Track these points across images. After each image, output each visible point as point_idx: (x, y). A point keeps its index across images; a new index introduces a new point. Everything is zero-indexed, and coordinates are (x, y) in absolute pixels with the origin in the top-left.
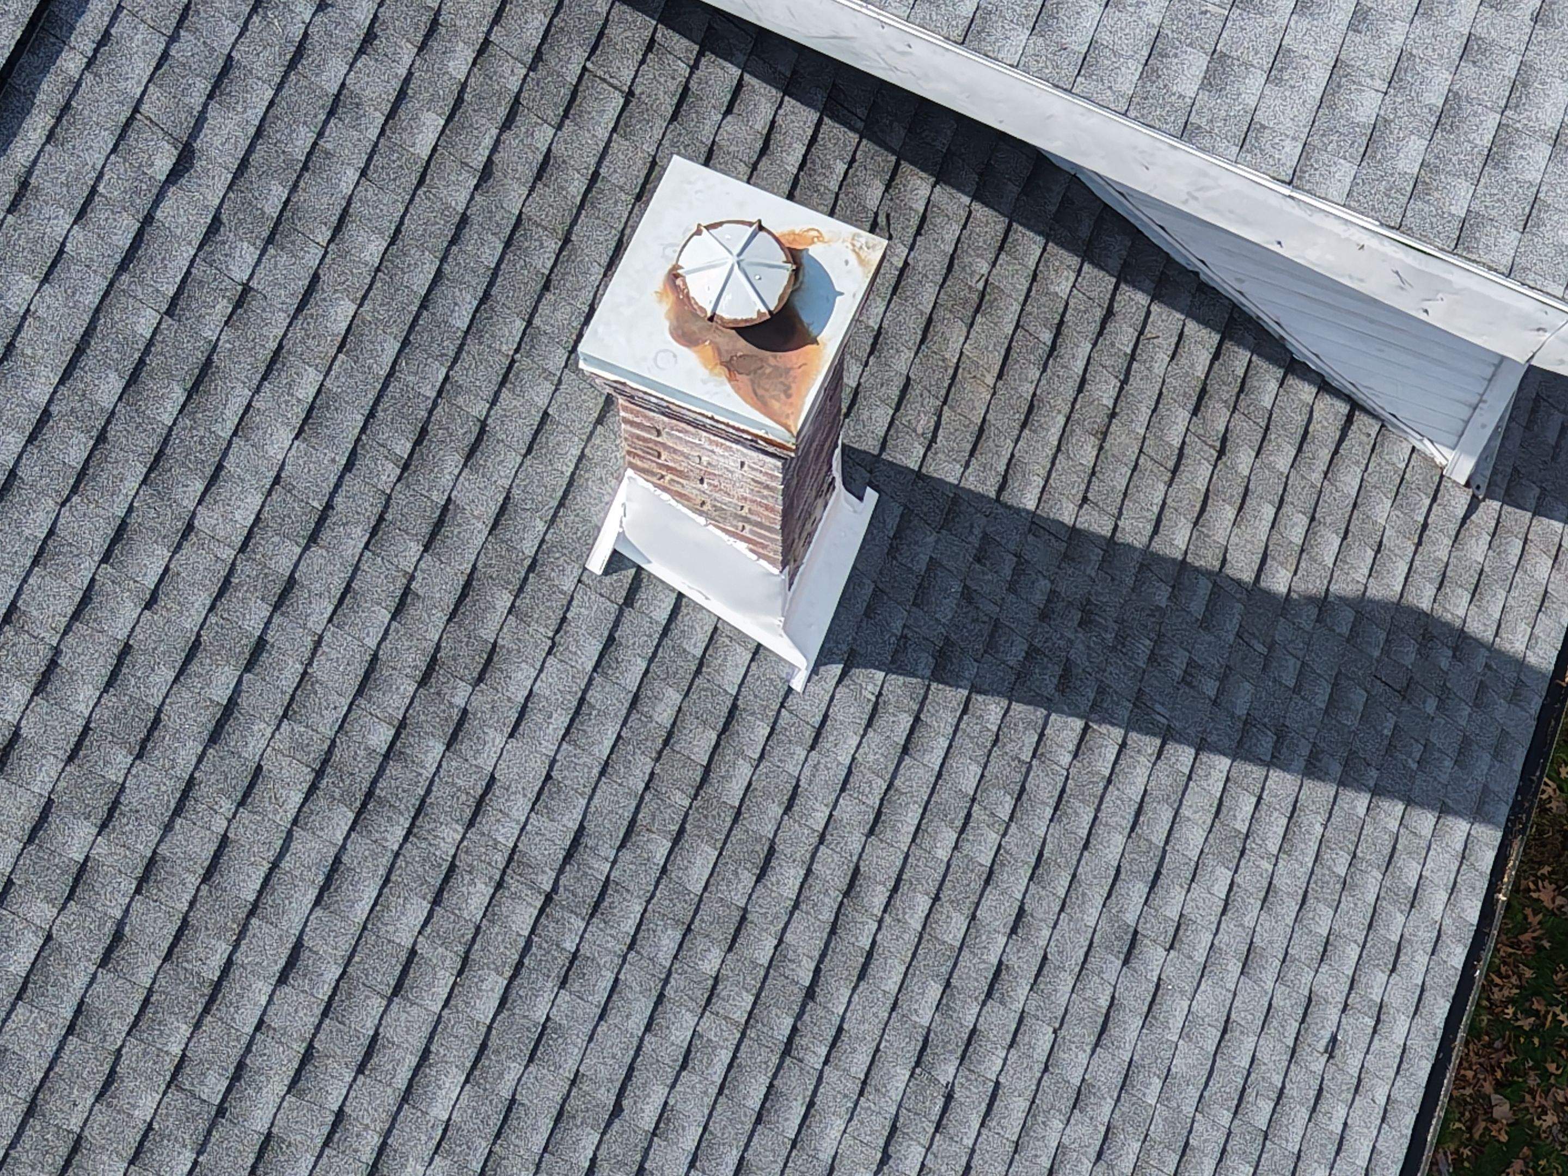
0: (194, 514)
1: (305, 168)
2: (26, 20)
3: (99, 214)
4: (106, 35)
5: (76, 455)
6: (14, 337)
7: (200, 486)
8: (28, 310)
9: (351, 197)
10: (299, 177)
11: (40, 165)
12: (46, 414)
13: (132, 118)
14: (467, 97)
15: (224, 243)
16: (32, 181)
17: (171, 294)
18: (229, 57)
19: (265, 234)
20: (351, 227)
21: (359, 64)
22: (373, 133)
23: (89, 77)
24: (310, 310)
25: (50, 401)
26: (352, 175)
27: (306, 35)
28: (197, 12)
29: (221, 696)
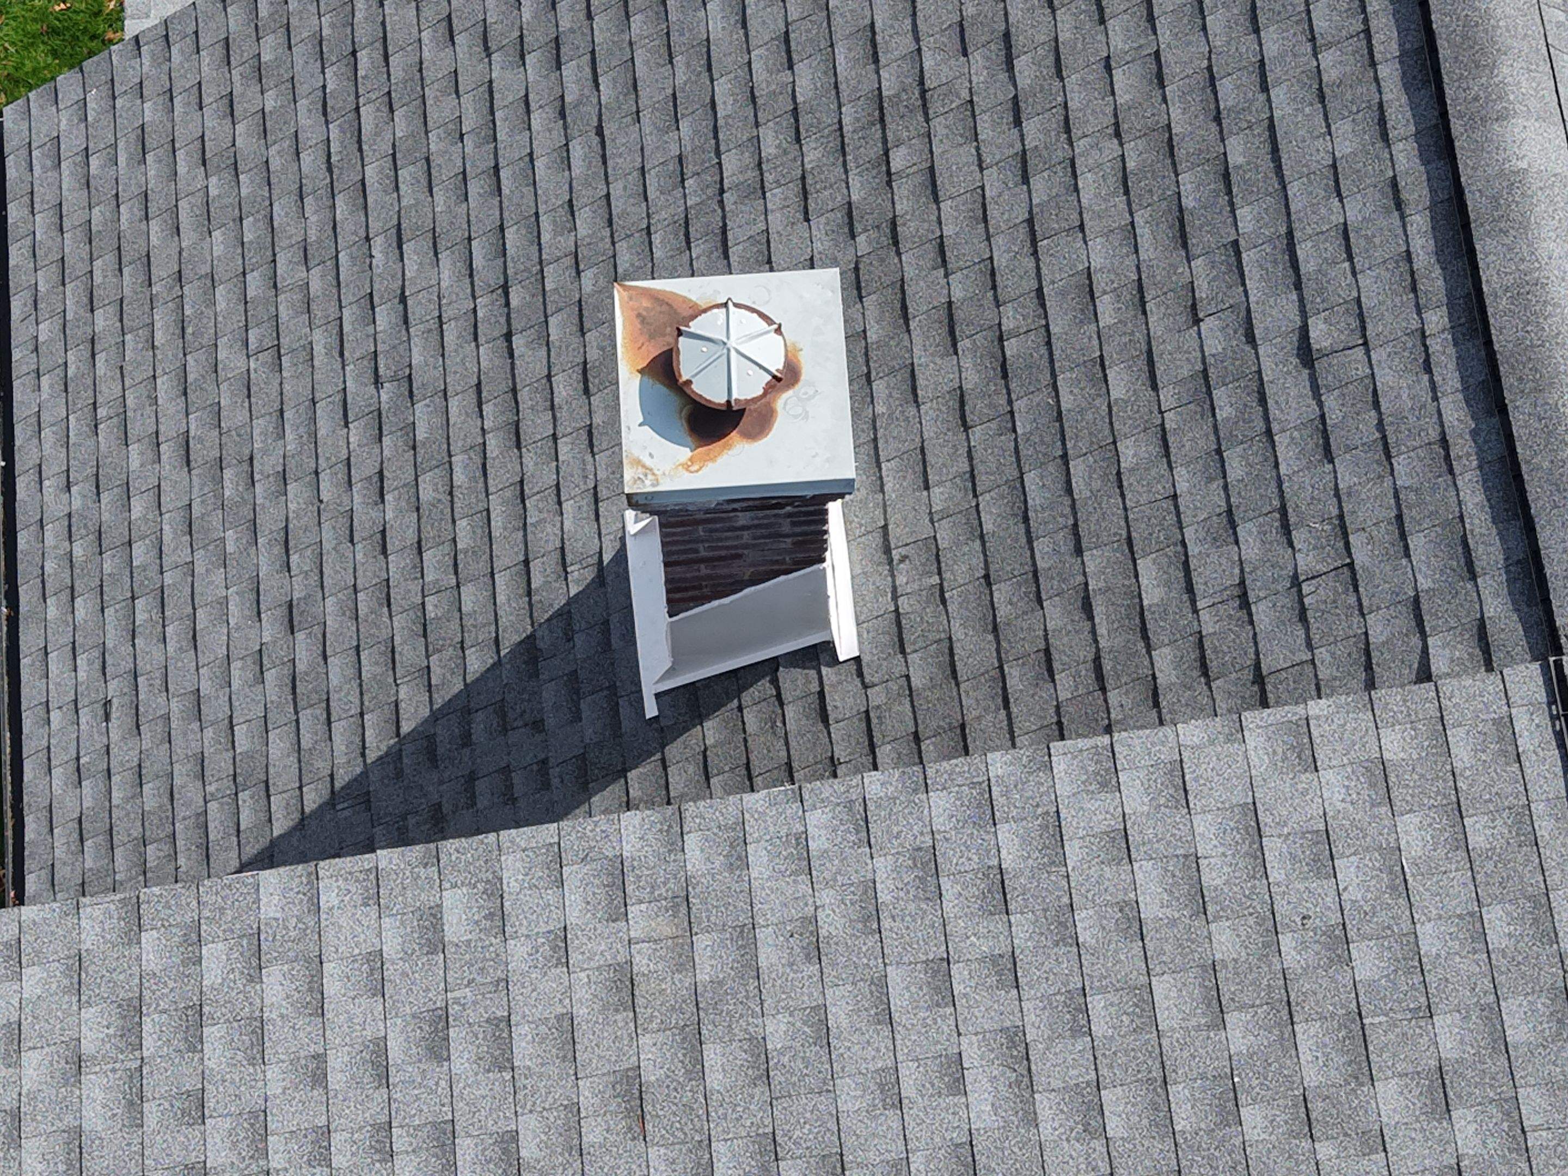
0: (1121, 144)
1: (1219, 452)
2: (1487, 302)
3: (1333, 247)
4: (1428, 368)
5: (1225, 86)
6: (1324, 107)
7: (1131, 165)
8: (1330, 134)
9: (1171, 468)
10: (1218, 439)
11: (1400, 231)
12: (1265, 88)
13: (1364, 336)
14: (1141, 645)
15: (1235, 332)
16: (1396, 214)
17: (1244, 255)
18: (1331, 461)
19: (1211, 371)
20: (1155, 449)
21: (1237, 571)
22: (1189, 533)
23: (1415, 324)
24: (1142, 363)
25: (1269, 100)
26: (1182, 487)
27: (1291, 544)
28: (1379, 463)
29: (1020, 64)
